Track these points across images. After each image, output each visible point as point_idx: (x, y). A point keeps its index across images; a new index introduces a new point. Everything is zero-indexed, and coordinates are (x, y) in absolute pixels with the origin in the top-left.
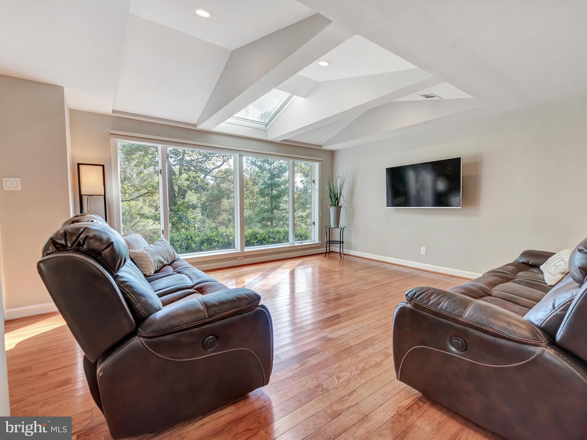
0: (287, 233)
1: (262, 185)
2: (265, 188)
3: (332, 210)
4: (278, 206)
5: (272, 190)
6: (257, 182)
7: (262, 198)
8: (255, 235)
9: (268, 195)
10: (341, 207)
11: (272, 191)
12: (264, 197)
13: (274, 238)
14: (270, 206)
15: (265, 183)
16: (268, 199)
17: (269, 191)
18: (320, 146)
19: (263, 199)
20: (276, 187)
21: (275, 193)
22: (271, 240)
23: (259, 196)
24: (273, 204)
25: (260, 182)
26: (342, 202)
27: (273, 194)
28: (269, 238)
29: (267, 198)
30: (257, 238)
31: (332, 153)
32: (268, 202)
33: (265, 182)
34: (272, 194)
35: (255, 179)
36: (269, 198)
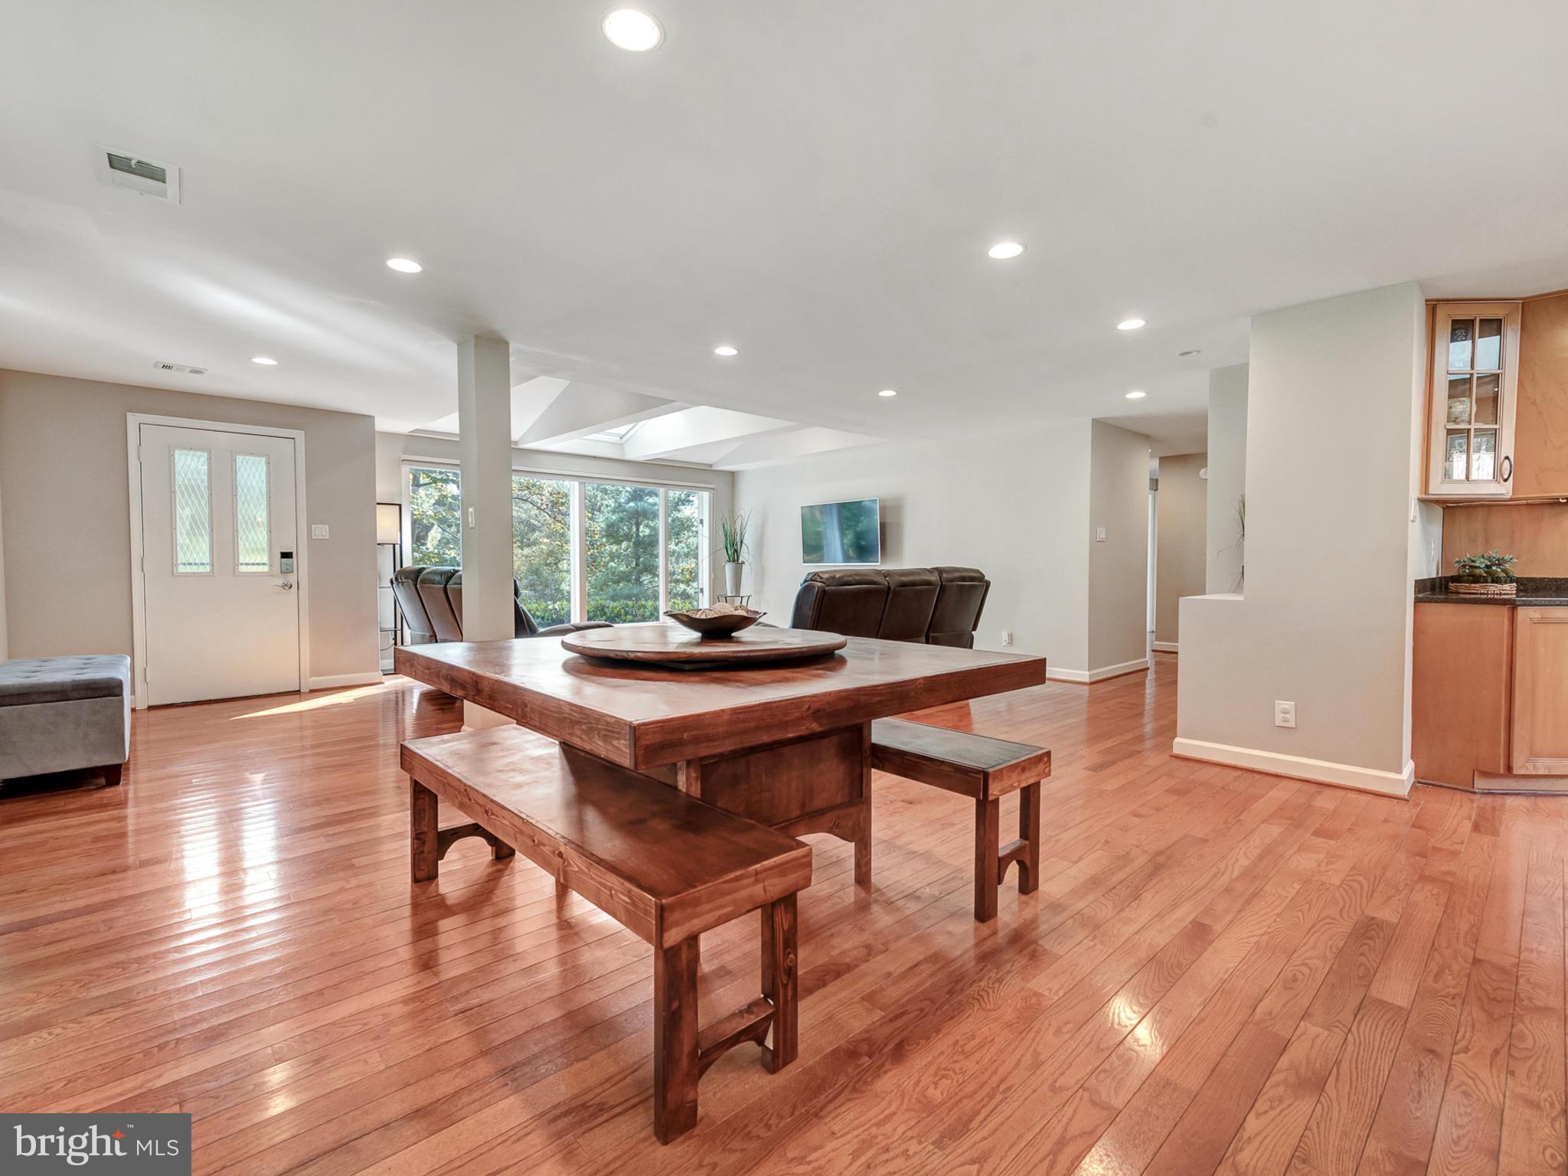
0: (656, 609)
1: (614, 512)
2: (621, 520)
3: (729, 568)
4: (653, 566)
5: (638, 525)
6: (599, 504)
7: (612, 544)
8: (603, 610)
9: (627, 537)
10: (743, 563)
11: (638, 529)
12: (619, 543)
13: (636, 616)
14: (633, 565)
15: (618, 508)
16: (629, 546)
17: (630, 529)
18: (711, 465)
19: (615, 548)
20: (647, 519)
21: (647, 534)
22: (629, 617)
23: (604, 540)
24: (641, 559)
25: (607, 506)
26: (744, 555)
27: (641, 535)
28: (626, 614)
29: (624, 544)
30: (605, 614)
31: (732, 475)
32: (627, 555)
33: (620, 505)
34: (638, 535)
35: (595, 497)
36: (631, 544)
